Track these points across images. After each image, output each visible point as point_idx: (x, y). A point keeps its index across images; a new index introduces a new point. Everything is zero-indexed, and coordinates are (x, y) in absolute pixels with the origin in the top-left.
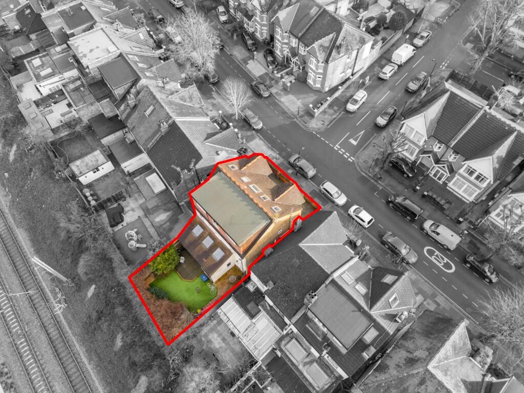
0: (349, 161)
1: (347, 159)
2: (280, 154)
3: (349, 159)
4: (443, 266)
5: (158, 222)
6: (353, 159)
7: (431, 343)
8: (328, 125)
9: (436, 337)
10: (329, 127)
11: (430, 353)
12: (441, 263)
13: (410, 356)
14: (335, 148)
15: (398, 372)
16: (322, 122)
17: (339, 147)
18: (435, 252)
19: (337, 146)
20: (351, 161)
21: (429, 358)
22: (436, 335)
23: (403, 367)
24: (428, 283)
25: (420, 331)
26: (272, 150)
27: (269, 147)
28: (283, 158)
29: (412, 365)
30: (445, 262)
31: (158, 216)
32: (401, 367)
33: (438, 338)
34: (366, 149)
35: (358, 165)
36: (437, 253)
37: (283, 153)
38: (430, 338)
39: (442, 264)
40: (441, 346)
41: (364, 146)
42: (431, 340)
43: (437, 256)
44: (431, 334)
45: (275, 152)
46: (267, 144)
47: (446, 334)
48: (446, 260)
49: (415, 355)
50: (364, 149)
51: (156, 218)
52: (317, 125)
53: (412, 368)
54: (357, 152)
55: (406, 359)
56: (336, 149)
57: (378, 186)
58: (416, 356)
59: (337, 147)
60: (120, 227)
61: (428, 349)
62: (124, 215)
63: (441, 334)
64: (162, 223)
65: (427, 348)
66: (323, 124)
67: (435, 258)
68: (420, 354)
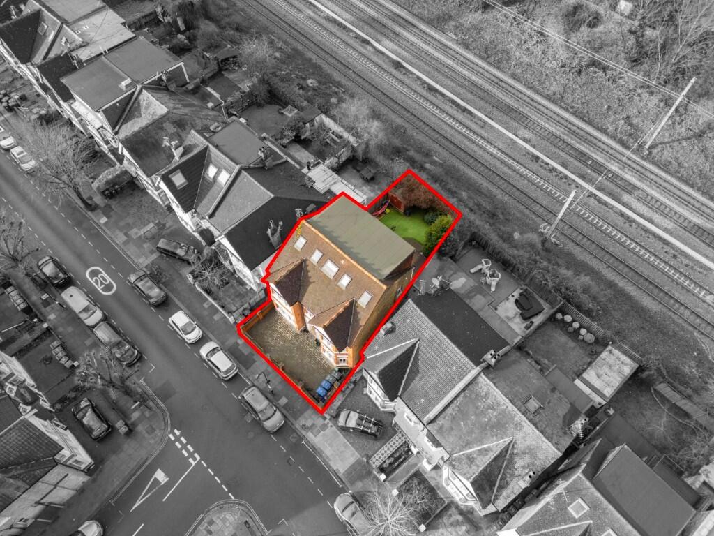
0: (178, 431)
1: (181, 436)
2: (301, 438)
3: (177, 433)
4: (101, 273)
5: (461, 277)
6: (171, 436)
7: (157, 134)
8: (202, 520)
9: (151, 137)
10: (201, 516)
11: (162, 124)
12: (102, 277)
13: (180, 130)
14: (198, 458)
15: (194, 120)
16: (212, 528)
17: (191, 460)
18: (102, 289)
19: (194, 463)
20: (176, 431)
21: (164, 119)
22: (149, 140)
23: (189, 122)
24: (127, 255)
25: (162, 153)
26: (314, 448)
27: (320, 453)
28: (294, 431)
29: (180, 120)
30: (95, 278)
31: (464, 285)
32: (191, 124)
33: (149, 136)
34: (142, 461)
35: (166, 424)
36: (99, 288)
37: (294, 440)
38: (156, 140)
39: (99, 276)
40: (149, 126)
41: (143, 468)
42: (156, 137)
43: (102, 284)
44: (153, 144)
45: (308, 443)
46: (324, 461)
47: (141, 136)
48: (92, 281)
49: (175, 130)
50: (145, 462)
51: (465, 283)
52: (224, 520)
53: (182, 117)
54: (162, 452)
55: (185, 129)
56: (196, 455)
57: (144, 384)
58: (175, 127)
59: (195, 459)
60: (516, 294)
61: (162, 128)
62: (519, 311)
63: (145, 138)
64: (455, 276)
65: (163, 130)
66: (211, 523)
67: (106, 281)
68: (170, 128)
